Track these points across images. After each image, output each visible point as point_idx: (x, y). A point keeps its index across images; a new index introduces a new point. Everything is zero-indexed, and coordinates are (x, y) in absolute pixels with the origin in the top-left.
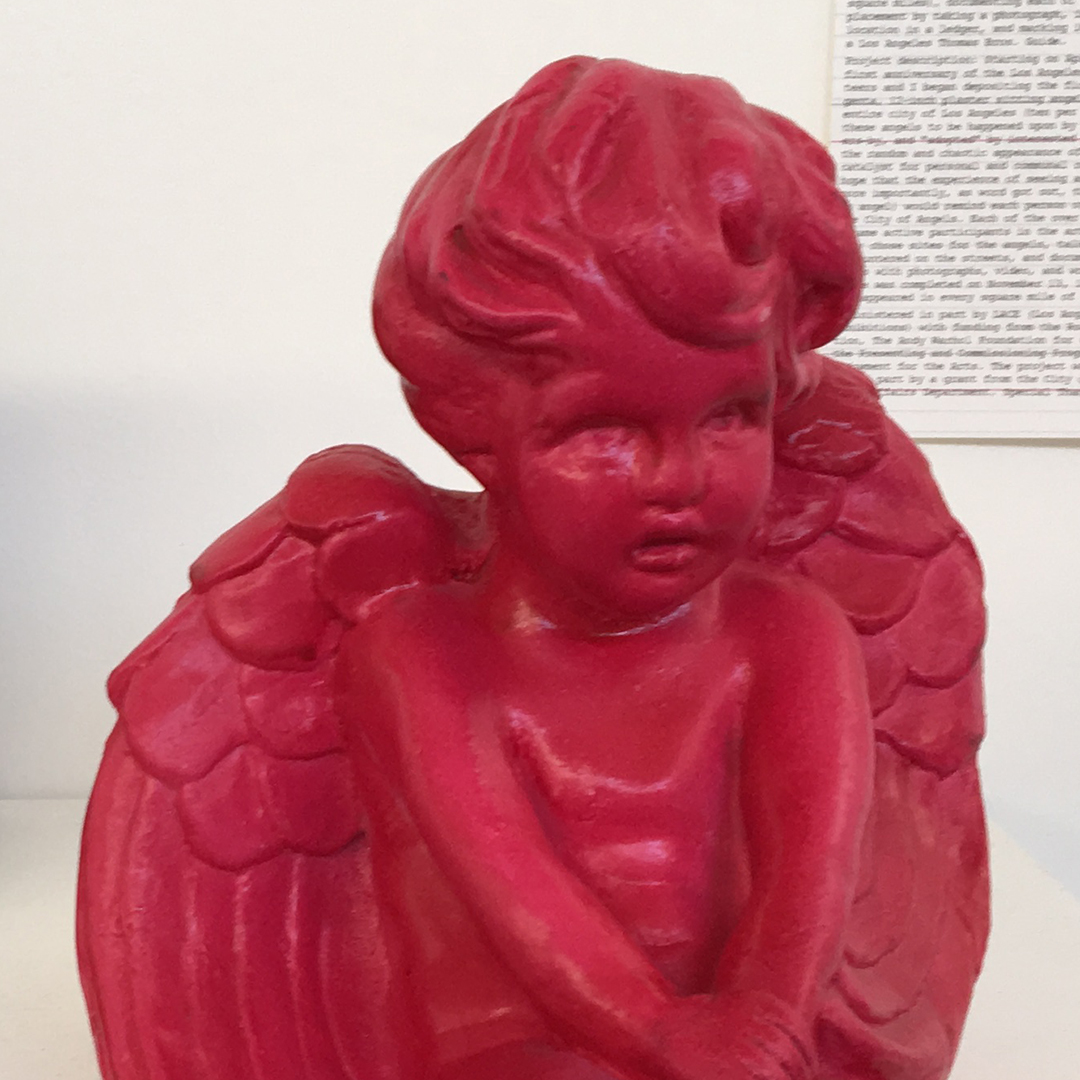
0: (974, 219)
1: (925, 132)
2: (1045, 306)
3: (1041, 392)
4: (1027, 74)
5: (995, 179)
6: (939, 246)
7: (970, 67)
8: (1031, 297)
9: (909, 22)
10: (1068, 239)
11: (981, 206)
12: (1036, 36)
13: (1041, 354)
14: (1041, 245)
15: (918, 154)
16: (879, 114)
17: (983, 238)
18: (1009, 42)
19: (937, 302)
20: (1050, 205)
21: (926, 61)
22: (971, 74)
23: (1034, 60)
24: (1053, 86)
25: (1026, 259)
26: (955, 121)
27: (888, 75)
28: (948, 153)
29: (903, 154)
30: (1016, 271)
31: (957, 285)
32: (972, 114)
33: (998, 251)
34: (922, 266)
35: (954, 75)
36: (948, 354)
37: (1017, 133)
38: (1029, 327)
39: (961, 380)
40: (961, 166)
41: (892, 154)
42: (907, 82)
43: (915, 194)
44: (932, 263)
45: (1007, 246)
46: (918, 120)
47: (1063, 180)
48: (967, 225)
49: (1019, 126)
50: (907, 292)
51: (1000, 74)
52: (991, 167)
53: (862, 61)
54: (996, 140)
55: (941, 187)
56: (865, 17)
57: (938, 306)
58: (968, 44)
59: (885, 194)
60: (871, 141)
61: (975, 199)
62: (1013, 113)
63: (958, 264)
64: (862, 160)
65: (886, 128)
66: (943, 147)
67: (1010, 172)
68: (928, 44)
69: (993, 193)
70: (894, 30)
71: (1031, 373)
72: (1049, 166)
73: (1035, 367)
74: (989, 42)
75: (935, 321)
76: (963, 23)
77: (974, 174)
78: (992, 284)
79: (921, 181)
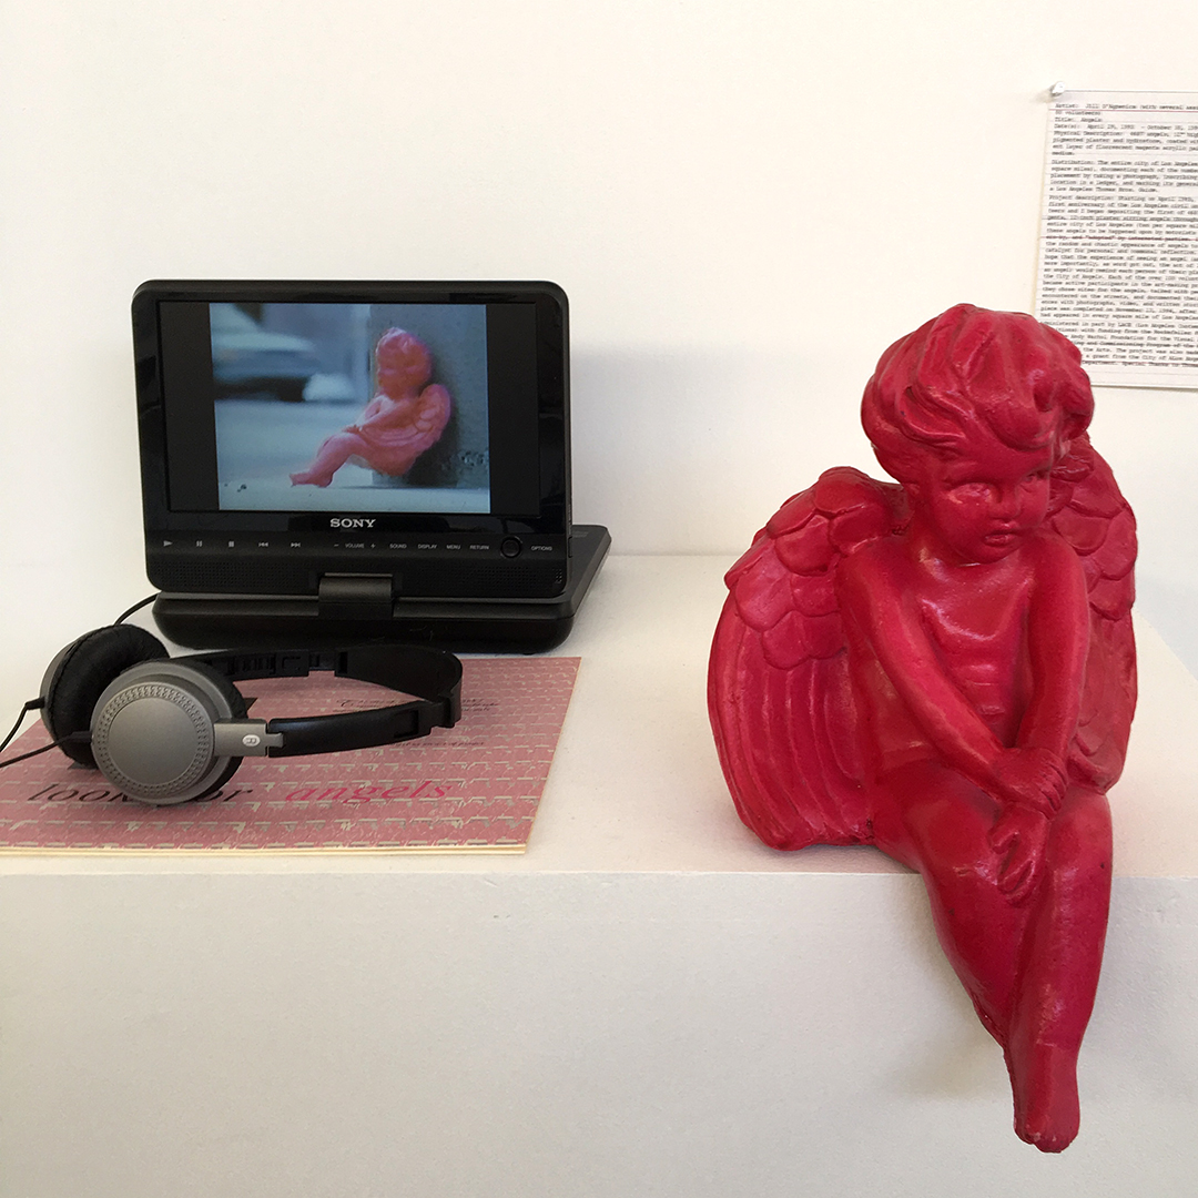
0: (1110, 277)
1: (1087, 233)
2: (1144, 321)
3: (1140, 364)
4: (1139, 206)
5: (1121, 258)
6: (1092, 290)
7: (1111, 202)
8: (1137, 317)
9: (1082, 179)
10: (1156, 288)
11: (1114, 271)
12: (1144, 187)
13: (1141, 345)
14: (1142, 291)
15: (1084, 244)
16: (1065, 224)
17: (1116, 287)
18: (1130, 190)
19: (1091, 318)
20: (1149, 272)
21: (1089, 198)
22: (1112, 205)
23: (1143, 199)
24: (1152, 212)
25: (1135, 297)
26: (1102, 228)
27: (1070, 205)
28: (1099, 244)
29: (1076, 244)
30: (1131, 304)
31: (1101, 310)
32: (1112, 225)
33: (1123, 293)
34: (1084, 300)
35: (1103, 205)
36: (1095, 344)
37: (1134, 235)
38: (1136, 332)
39: (1101, 357)
40: (1105, 251)
41: (1071, 244)
42: (1080, 208)
43: (1082, 264)
44: (1089, 299)
45: (1126, 291)
46: (1084, 228)
47: (1155, 259)
48: (1107, 280)
49: (1134, 232)
50: (1076, 312)
51: (1125, 205)
52: (1120, 251)
53: (1057, 197)
54: (1123, 238)
55: (1094, 261)
56: (1059, 176)
57: (1091, 320)
58: (1110, 190)
59: (1067, 264)
60: (1061, 237)
61: (1111, 267)
62: (1131, 225)
63: (1102, 299)
64: (1056, 247)
65: (1068, 231)
66: (1096, 241)
67: (1129, 254)
68: (1091, 189)
69: (1120, 265)
70: (1074, 182)
71: (1136, 354)
72: (1148, 252)
73: (1137, 351)
74: (1121, 190)
75: (1089, 327)
76: (1109, 180)
77: (1112, 255)
78: (1118, 310)
79: (1085, 257)
